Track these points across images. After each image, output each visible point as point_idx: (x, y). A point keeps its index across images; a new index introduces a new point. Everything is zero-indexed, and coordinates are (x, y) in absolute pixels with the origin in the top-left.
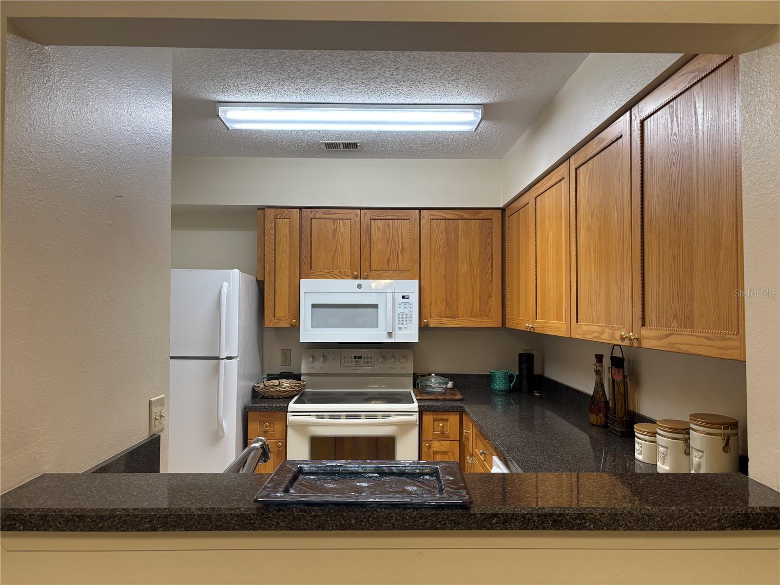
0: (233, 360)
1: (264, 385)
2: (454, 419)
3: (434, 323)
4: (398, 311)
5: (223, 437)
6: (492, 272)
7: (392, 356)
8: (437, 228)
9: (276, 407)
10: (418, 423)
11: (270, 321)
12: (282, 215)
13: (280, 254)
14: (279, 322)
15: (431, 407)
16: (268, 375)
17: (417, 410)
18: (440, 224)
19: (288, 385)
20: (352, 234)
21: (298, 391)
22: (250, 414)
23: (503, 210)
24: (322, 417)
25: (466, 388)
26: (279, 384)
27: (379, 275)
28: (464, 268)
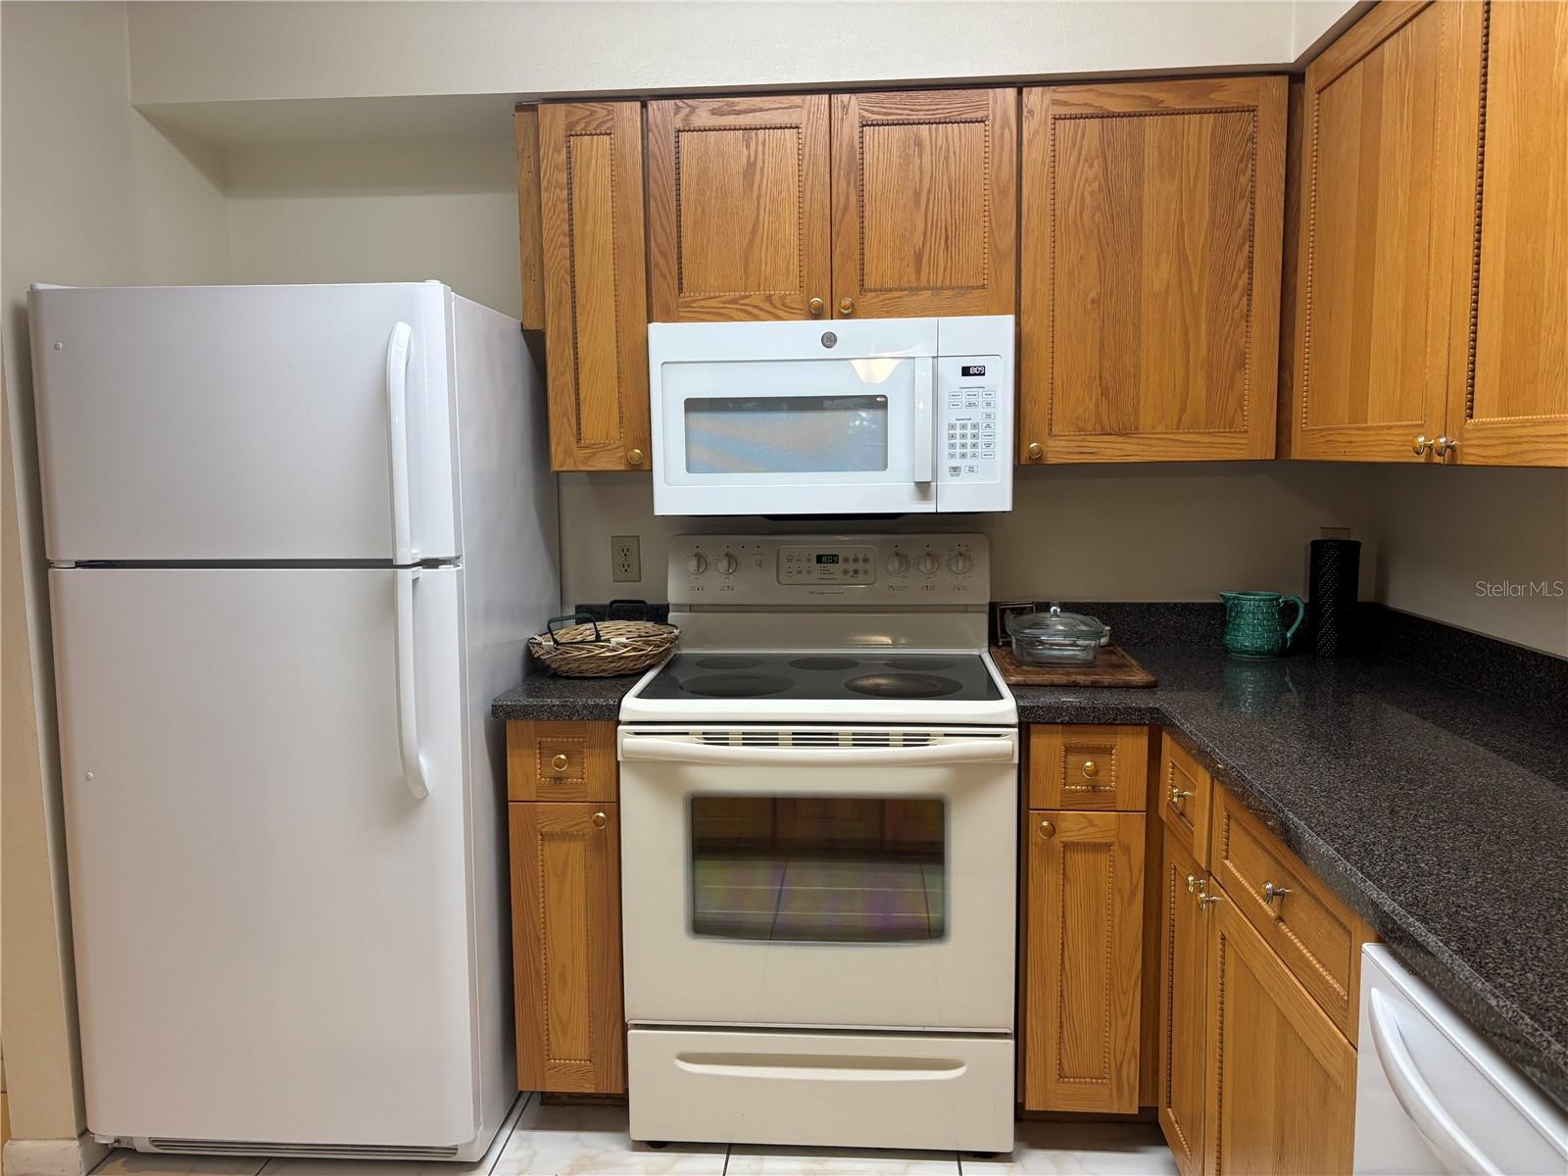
0: (443, 568)
1: (555, 641)
2: (1131, 747)
3: (1059, 450)
4: (948, 416)
5: (423, 799)
6: (1251, 284)
7: (928, 555)
8: (1074, 144)
9: (585, 707)
10: (1016, 761)
11: (568, 453)
12: (587, 124)
13: (588, 250)
14: (594, 454)
15: (1058, 709)
16: (579, 608)
17: (1014, 719)
18: (1083, 136)
19: (623, 640)
20: (803, 173)
21: (655, 655)
22: (510, 725)
23: (1294, 76)
24: (722, 740)
25: (1145, 644)
26: (598, 638)
27: (891, 300)
28: (1158, 273)
